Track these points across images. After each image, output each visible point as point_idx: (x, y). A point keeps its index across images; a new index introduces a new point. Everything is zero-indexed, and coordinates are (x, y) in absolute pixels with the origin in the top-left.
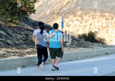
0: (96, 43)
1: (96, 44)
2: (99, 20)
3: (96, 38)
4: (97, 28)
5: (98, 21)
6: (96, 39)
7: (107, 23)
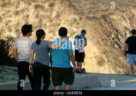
0: (9, 65)
1: (10, 69)
2: (19, 9)
3: (10, 53)
4: (13, 30)
5: (15, 11)
6: (11, 56)
7: (39, 16)
